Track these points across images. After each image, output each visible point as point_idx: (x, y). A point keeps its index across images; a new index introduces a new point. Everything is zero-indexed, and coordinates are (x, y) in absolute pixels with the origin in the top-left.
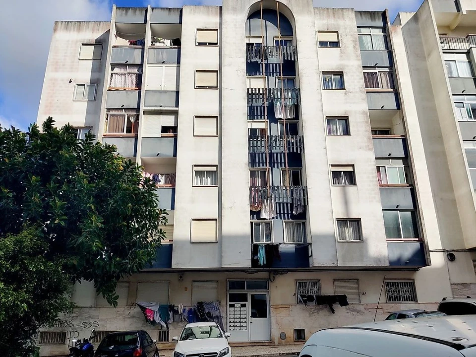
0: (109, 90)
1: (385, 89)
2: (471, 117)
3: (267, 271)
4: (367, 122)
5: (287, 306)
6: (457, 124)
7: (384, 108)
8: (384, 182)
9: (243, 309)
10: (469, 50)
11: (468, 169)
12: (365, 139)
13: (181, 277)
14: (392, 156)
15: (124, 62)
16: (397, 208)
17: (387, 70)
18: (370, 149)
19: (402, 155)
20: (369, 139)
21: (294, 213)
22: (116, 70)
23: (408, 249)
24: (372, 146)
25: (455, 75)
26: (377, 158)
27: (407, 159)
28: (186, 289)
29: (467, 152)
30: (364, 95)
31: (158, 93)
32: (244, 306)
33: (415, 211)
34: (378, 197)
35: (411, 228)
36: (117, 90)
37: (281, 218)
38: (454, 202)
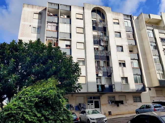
0: (47, 30)
1: (132, 39)
2: (154, 49)
3: (99, 93)
4: (128, 48)
5: (105, 104)
6: (151, 50)
7: (132, 44)
8: (133, 67)
9: (92, 105)
10: (153, 29)
11: (155, 64)
12: (128, 53)
13: (72, 95)
14: (135, 59)
15: (52, 22)
16: (137, 75)
17: (132, 33)
18: (129, 57)
19: (137, 59)
20: (129, 53)
21: (108, 75)
22: (49, 24)
23: (140, 87)
24: (129, 56)
25: (150, 36)
26: (131, 59)
27: (139, 60)
28: (74, 99)
29: (154, 59)
30: (127, 40)
31: (64, 33)
32: (92, 104)
33: (142, 75)
34: (132, 71)
35: (140, 81)
36: (49, 31)
37: (104, 77)
38: (150, 73)
